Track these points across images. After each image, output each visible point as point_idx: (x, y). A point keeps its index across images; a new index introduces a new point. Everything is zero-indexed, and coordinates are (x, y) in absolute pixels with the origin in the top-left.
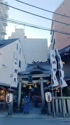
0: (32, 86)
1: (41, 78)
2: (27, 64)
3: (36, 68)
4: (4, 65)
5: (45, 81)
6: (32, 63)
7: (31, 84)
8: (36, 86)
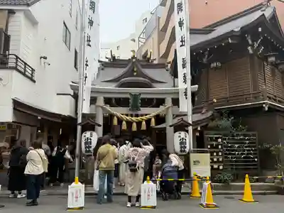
2: (99, 61)
3: (135, 74)
4: (45, 58)
6: (107, 60)
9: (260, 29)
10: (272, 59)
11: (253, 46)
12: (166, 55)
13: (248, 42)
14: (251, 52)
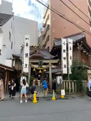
0: (42, 70)
1: (50, 64)
3: (37, 53)
4: (5, 46)
5: (53, 67)
7: (41, 68)
8: (45, 70)
9: (82, 42)
10: (84, 51)
11: (79, 47)
12: (45, 46)
13: (78, 45)
14: (79, 49)
